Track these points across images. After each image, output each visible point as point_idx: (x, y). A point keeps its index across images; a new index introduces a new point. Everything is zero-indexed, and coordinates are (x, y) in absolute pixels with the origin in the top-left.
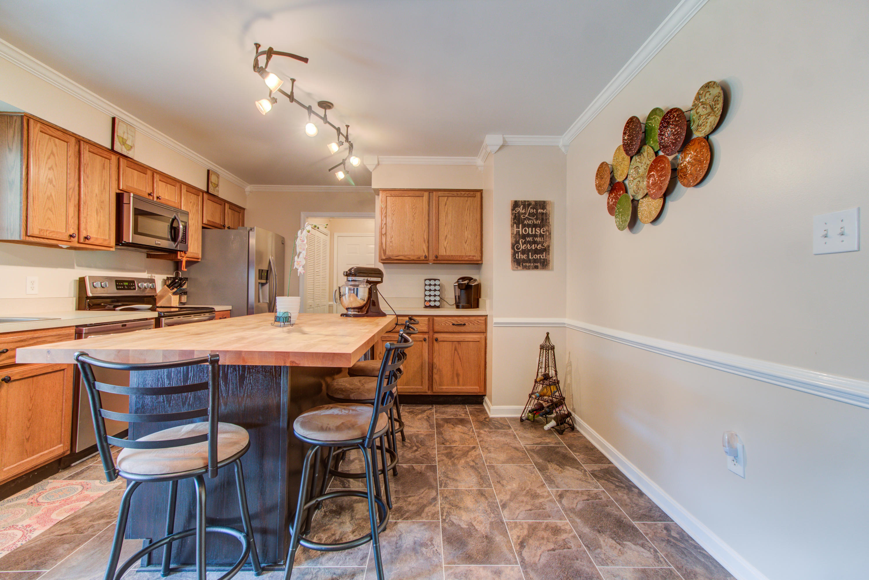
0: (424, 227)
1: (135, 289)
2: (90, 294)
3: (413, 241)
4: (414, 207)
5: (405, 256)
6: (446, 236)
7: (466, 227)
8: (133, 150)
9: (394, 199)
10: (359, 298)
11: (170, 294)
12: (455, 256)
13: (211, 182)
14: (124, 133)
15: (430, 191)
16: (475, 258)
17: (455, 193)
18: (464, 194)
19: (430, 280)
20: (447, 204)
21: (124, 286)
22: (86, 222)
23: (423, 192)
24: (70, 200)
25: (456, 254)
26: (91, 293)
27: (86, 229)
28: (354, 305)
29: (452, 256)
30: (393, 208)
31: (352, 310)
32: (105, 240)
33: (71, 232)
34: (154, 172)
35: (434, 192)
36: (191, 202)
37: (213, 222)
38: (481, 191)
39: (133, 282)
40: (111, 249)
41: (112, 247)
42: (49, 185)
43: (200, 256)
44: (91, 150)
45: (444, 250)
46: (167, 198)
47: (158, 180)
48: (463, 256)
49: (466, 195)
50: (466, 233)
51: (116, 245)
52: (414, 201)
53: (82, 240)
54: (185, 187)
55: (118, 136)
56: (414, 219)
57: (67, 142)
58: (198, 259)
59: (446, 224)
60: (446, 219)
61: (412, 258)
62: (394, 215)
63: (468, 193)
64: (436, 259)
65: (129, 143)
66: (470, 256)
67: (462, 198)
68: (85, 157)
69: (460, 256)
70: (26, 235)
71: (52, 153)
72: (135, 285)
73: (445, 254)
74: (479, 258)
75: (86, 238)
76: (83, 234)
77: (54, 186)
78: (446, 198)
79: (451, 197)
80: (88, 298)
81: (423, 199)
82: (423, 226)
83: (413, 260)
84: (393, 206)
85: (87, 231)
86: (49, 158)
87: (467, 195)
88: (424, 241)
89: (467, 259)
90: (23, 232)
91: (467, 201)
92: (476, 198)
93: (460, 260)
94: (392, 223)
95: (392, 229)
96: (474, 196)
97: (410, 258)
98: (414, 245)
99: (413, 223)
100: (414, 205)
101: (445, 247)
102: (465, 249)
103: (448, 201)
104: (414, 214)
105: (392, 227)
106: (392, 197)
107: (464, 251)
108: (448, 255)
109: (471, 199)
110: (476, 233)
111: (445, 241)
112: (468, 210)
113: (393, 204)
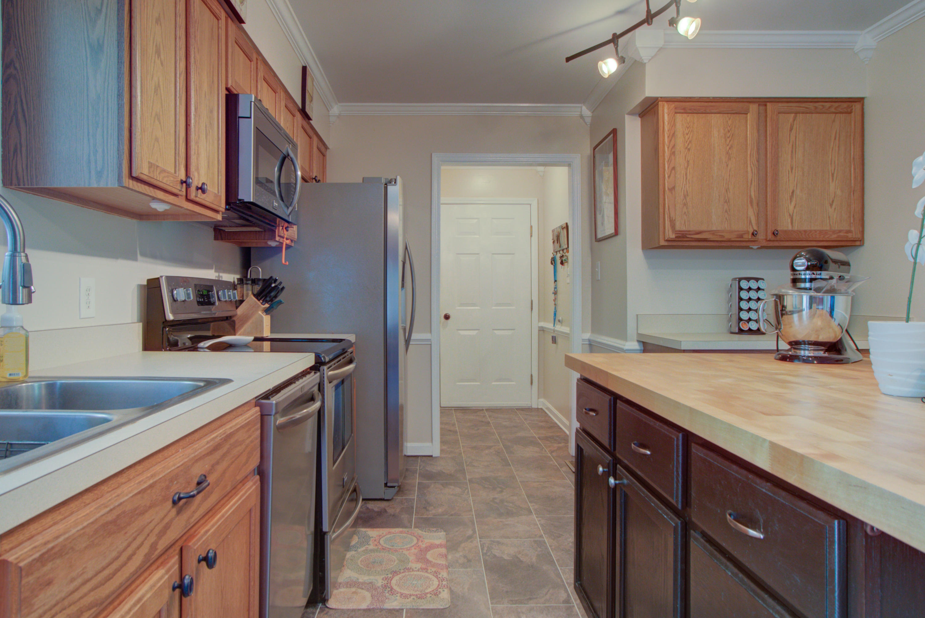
0: (750, 175)
3: (727, 202)
4: (728, 135)
5: (713, 232)
6: (793, 192)
7: (833, 175)
9: (688, 119)
11: (260, 313)
12: (811, 231)
15: (763, 102)
16: (850, 235)
17: (811, 106)
18: (830, 107)
19: (744, 279)
20: (794, 127)
23: (747, 104)
25: (812, 228)
29: (805, 231)
30: (687, 137)
35: (768, 104)
38: (861, 100)
43: (296, 236)
45: (789, 220)
48: (826, 232)
49: (833, 110)
50: (832, 185)
52: (730, 122)
56: (730, 159)
59: (792, 168)
60: (792, 158)
61: (727, 236)
62: (689, 150)
63: (836, 105)
64: (773, 238)
66: (840, 231)
67: (824, 116)
69: (821, 232)
73: (790, 228)
74: (859, 236)
78: (793, 115)
79: (803, 113)
81: (747, 117)
82: (747, 172)
83: (730, 241)
84: (687, 132)
87: (836, 109)
88: (751, 202)
89: (834, 237)
91: (834, 121)
92: (853, 114)
93: (821, 239)
94: (686, 166)
95: (686, 178)
96: (849, 110)
97: (723, 236)
98: (729, 210)
99: (727, 166)
100: (729, 132)
101: (790, 215)
102: (829, 217)
103: (795, 122)
104: (730, 148)
105: (686, 175)
106: (685, 115)
107: (828, 221)
108: (797, 231)
109: (842, 116)
110: (852, 185)
111: (791, 202)
112: (835, 139)
113: (688, 128)
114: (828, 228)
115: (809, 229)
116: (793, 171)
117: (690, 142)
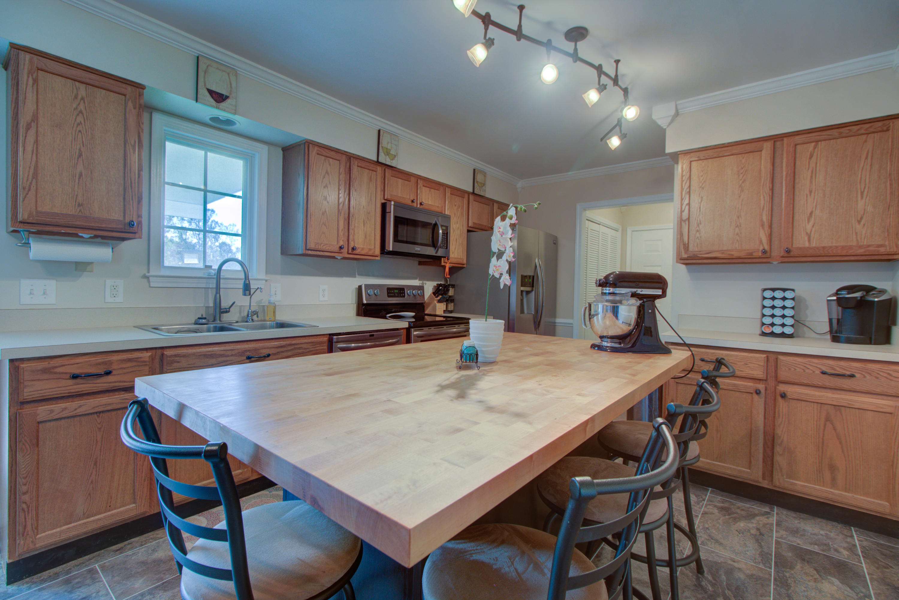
0: (762, 202)
1: (404, 296)
2: (365, 302)
3: (738, 226)
4: (742, 171)
5: (722, 252)
6: (811, 213)
7: (862, 193)
8: (396, 159)
9: (704, 164)
10: (621, 322)
11: (435, 302)
12: (831, 247)
13: (477, 182)
14: (388, 143)
15: (776, 139)
16: (882, 250)
17: (835, 132)
19: (774, 290)
20: (815, 154)
21: (394, 293)
22: (354, 233)
23: (761, 143)
24: (341, 214)
25: (834, 245)
26: (366, 300)
27: (354, 240)
28: (611, 333)
29: (824, 248)
30: (701, 179)
31: (609, 340)
32: (370, 250)
33: (341, 243)
34: (418, 178)
35: (786, 139)
36: (455, 206)
37: (480, 224)
39: (403, 289)
40: (377, 258)
41: (377, 256)
42: (324, 202)
43: (465, 262)
44: (359, 165)
45: (806, 238)
46: (430, 203)
47: (422, 186)
48: (850, 247)
49: (863, 131)
50: (861, 204)
51: (381, 253)
52: (744, 161)
53: (350, 252)
54: (449, 190)
55: (382, 147)
56: (742, 191)
57: (339, 160)
58: (464, 264)
59: (811, 192)
60: (811, 182)
61: (736, 254)
63: (867, 126)
64: (786, 255)
65: (393, 152)
66: (869, 246)
67: (852, 139)
68: (354, 172)
69: (843, 247)
70: (306, 249)
71: (327, 172)
72: (404, 293)
73: (807, 245)
74: (892, 250)
75: (353, 249)
76: (352, 245)
77: (328, 202)
78: (813, 144)
79: (825, 140)
80: (363, 304)
81: (761, 154)
82: (760, 200)
83: (739, 258)
84: (702, 174)
85: (354, 242)
86: (324, 177)
87: (866, 130)
88: (762, 225)
89: (861, 251)
90: (304, 247)
91: (865, 141)
92: (891, 131)
93: (844, 254)
94: (700, 201)
95: (700, 211)
96: (885, 128)
97: (732, 255)
98: (741, 233)
99: (740, 197)
100: (742, 168)
101: (807, 233)
102: (856, 233)
103: (817, 149)
104: (743, 182)
105: (700, 208)
106: (700, 162)
107: (854, 236)
108: (815, 247)
109: (877, 136)
110: (888, 200)
111: (808, 221)
112: (866, 158)
113: (702, 171)
114: (854, 243)
115: (830, 245)
116: (813, 194)
117: (704, 182)
